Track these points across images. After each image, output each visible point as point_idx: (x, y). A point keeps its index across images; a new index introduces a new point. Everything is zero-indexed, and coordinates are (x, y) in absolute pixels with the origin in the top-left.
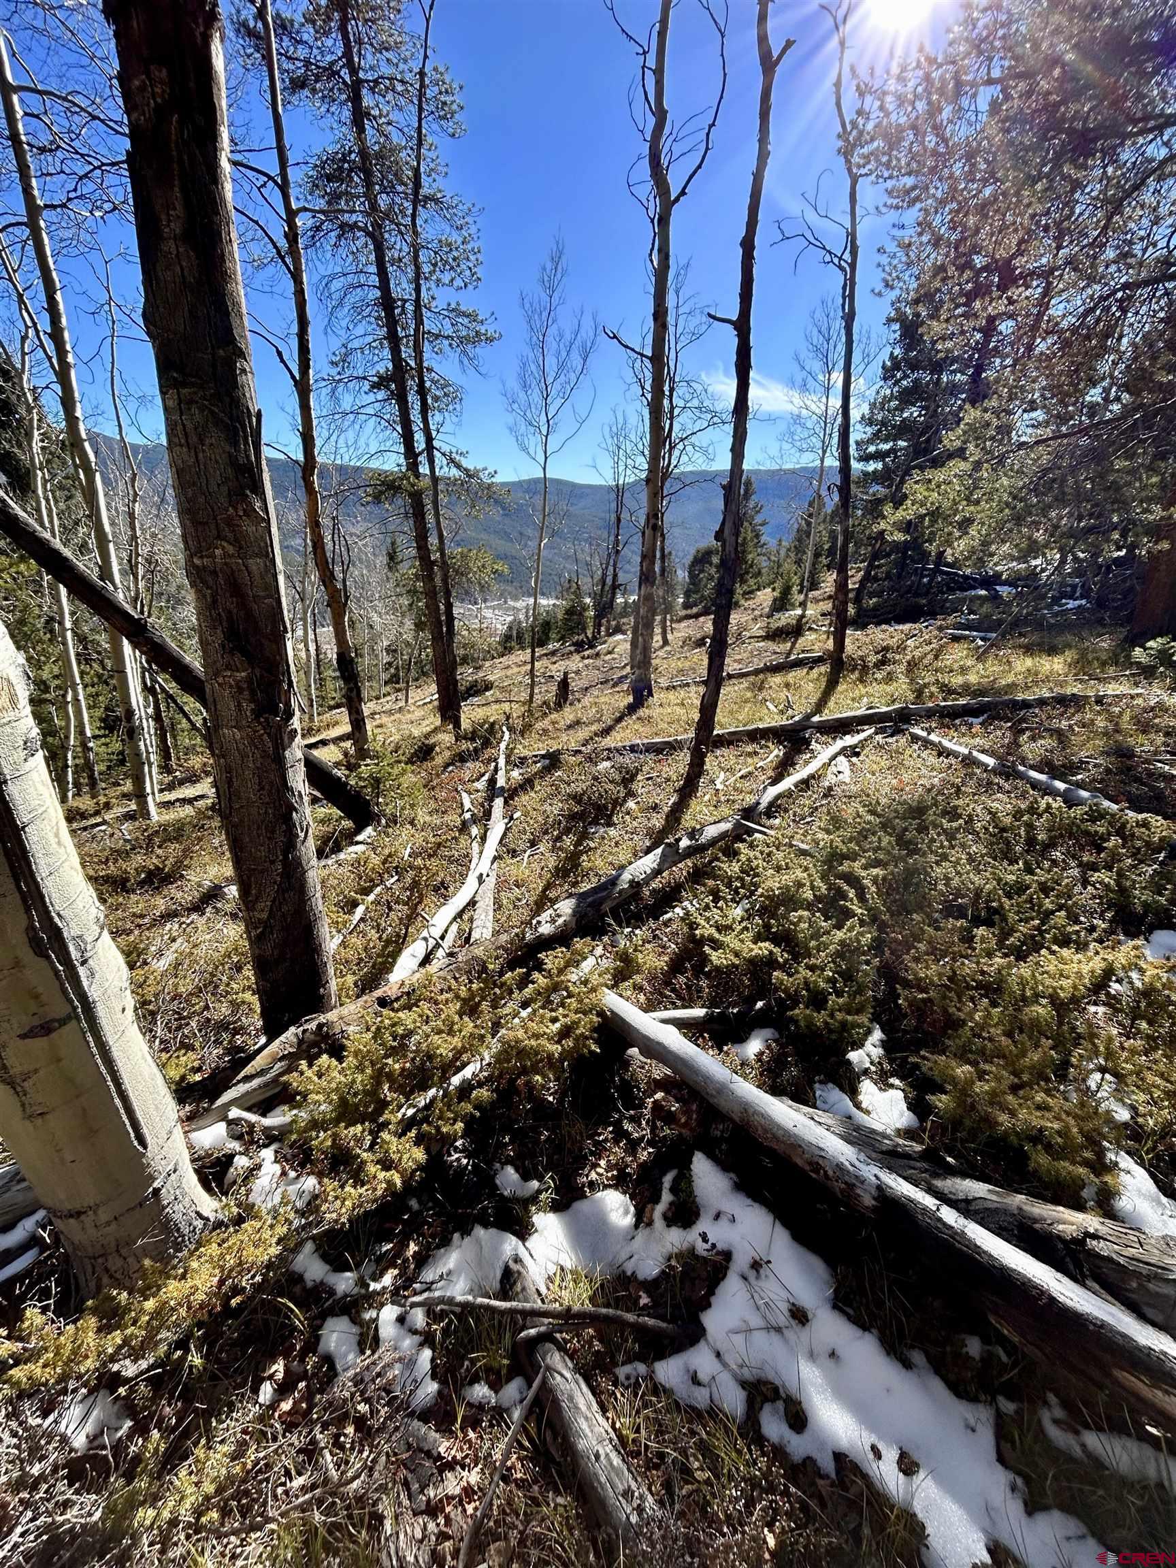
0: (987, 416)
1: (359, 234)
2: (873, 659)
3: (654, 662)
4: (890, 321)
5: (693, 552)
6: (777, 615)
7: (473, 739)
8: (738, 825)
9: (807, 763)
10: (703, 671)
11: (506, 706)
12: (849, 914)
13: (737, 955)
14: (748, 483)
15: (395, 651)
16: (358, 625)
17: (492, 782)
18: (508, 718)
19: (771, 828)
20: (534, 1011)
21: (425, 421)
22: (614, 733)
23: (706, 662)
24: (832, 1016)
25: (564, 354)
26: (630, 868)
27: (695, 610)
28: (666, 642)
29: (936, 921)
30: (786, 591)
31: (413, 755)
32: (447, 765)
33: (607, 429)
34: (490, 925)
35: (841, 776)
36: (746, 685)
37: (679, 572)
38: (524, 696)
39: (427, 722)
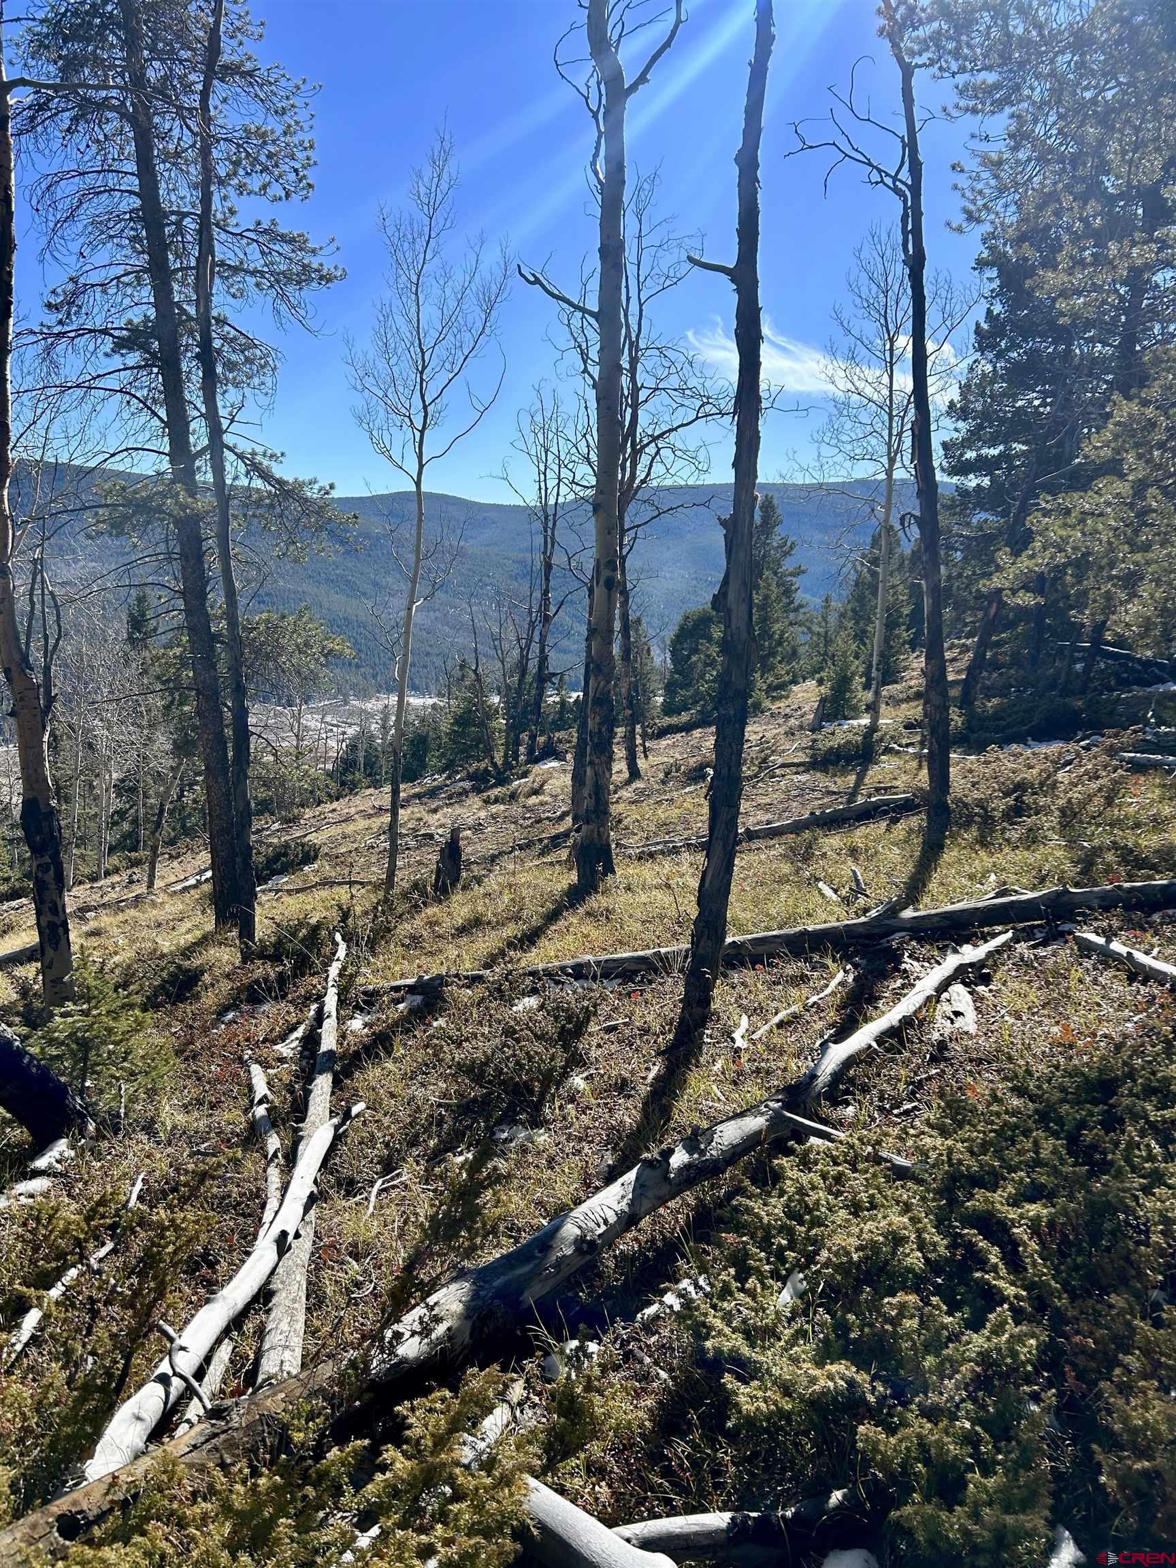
0: (1150, 412)
1: (110, 115)
2: (1000, 805)
3: (615, 809)
4: (981, 264)
5: (678, 618)
6: (829, 727)
7: (276, 958)
8: (776, 1120)
9: (898, 996)
10: (701, 824)
11: (342, 893)
12: (992, 1298)
13: (787, 1389)
14: (768, 506)
15: (133, 790)
16: (65, 743)
17: (311, 1041)
18: (345, 915)
19: (839, 1124)
20: (385, 1534)
21: (210, 400)
22: (543, 942)
23: (706, 810)
24: (976, 1516)
25: (452, 304)
26: (578, 1212)
27: (684, 717)
28: (635, 774)
29: (1157, 1306)
30: (842, 685)
31: (157, 990)
32: (223, 1011)
33: (525, 421)
34: (297, 1342)
35: (959, 1022)
36: (781, 850)
37: (655, 651)
38: (377, 873)
39: (187, 925)
